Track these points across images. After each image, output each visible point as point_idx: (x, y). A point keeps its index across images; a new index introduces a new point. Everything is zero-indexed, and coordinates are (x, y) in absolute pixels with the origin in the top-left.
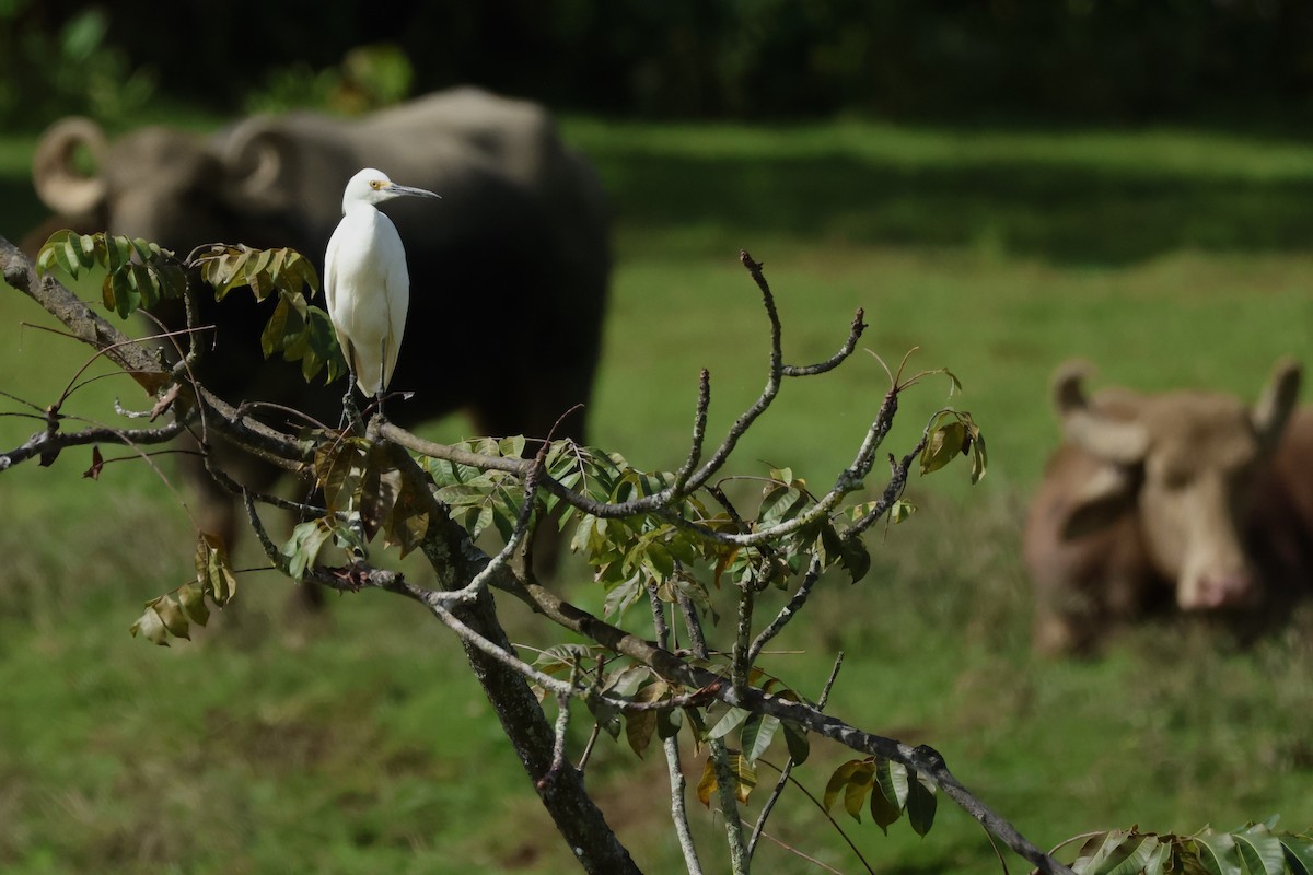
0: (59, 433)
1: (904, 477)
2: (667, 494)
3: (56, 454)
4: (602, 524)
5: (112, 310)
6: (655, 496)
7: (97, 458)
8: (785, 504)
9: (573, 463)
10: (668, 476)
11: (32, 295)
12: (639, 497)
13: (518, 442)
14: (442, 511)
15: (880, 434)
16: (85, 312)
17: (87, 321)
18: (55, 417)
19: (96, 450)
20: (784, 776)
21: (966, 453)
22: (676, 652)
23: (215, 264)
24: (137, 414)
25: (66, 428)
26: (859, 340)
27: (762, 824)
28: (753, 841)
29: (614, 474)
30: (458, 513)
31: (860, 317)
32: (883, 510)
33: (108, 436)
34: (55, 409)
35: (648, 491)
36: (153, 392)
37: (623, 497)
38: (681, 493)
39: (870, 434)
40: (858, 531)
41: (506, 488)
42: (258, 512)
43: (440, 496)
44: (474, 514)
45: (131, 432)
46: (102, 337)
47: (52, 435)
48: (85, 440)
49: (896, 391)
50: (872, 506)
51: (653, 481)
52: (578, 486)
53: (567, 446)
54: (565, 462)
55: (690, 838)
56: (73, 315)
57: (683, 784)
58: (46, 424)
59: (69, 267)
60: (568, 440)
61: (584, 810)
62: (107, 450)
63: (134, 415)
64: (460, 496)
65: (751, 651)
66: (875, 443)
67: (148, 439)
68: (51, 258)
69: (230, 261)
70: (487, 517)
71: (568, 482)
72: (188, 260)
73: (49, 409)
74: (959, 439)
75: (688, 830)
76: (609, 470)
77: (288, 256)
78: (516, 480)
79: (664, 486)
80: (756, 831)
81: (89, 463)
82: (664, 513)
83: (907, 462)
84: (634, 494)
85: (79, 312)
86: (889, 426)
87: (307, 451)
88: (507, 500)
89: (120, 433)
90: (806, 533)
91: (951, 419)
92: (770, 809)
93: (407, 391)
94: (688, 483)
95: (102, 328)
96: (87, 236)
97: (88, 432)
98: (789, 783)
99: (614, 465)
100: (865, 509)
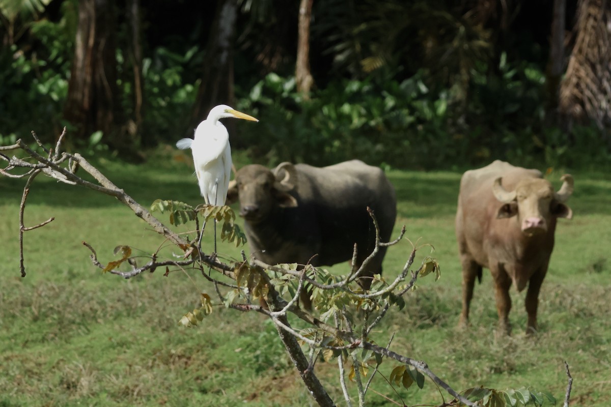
0: (156, 262)
1: (416, 277)
2: (344, 282)
3: (155, 269)
4: (321, 291)
5: (172, 224)
6: (340, 283)
7: (168, 270)
8: (378, 285)
9: (312, 272)
10: (343, 277)
11: (144, 219)
12: (335, 283)
13: (295, 265)
14: (272, 288)
15: (410, 264)
16: (160, 224)
17: (161, 227)
18: (155, 257)
19: (167, 268)
20: (375, 370)
21: (434, 271)
22: (342, 331)
23: (204, 210)
24: (179, 256)
25: (158, 261)
26: (404, 235)
27: (368, 385)
28: (365, 390)
29: (324, 276)
30: (277, 288)
31: (404, 228)
32: (409, 288)
33: (171, 264)
34: (155, 255)
35: (337, 281)
36: (185, 250)
37: (330, 283)
38: (348, 282)
39: (407, 264)
40: (401, 294)
41: (292, 280)
42: (218, 287)
43: (272, 282)
44: (282, 288)
45: (178, 262)
46: (165, 232)
47: (154, 263)
48: (164, 264)
49: (415, 251)
50: (405, 287)
51: (339, 278)
52: (314, 279)
53: (310, 267)
54: (309, 272)
55: (346, 389)
56: (157, 225)
57: (344, 372)
58: (152, 260)
59: (160, 210)
60: (311, 265)
61: (314, 380)
62: (171, 268)
63: (178, 257)
64: (278, 282)
65: (367, 331)
66: (408, 267)
67: (183, 264)
68: (155, 207)
69: (209, 209)
70: (286, 288)
71: (311, 277)
72: (196, 209)
73: (153, 255)
74: (432, 267)
75: (345, 386)
76: (323, 274)
77: (227, 208)
78: (295, 277)
79: (342, 280)
80: (366, 387)
81: (165, 271)
82: (343, 288)
83: (417, 273)
84: (333, 282)
85: (158, 224)
86: (413, 261)
87: (232, 268)
88: (292, 283)
89: (175, 262)
90: (384, 296)
91: (430, 261)
92: (371, 380)
93: (263, 250)
94: (350, 279)
95: (166, 229)
96: (166, 201)
97: (165, 262)
98: (377, 372)
99: (324, 273)
100: (403, 287)
